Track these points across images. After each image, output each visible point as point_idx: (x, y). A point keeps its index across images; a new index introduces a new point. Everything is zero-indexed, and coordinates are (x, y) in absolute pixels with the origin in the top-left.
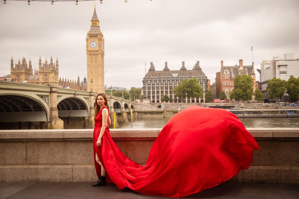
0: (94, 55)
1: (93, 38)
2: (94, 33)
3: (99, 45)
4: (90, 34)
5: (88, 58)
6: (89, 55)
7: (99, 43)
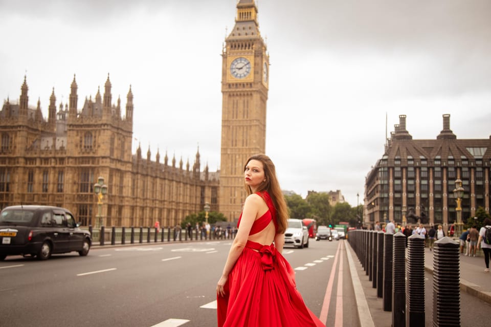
0: (241, 95)
1: (240, 50)
2: (243, 37)
3: (255, 68)
4: (233, 41)
5: (224, 102)
6: (227, 96)
7: (255, 64)
